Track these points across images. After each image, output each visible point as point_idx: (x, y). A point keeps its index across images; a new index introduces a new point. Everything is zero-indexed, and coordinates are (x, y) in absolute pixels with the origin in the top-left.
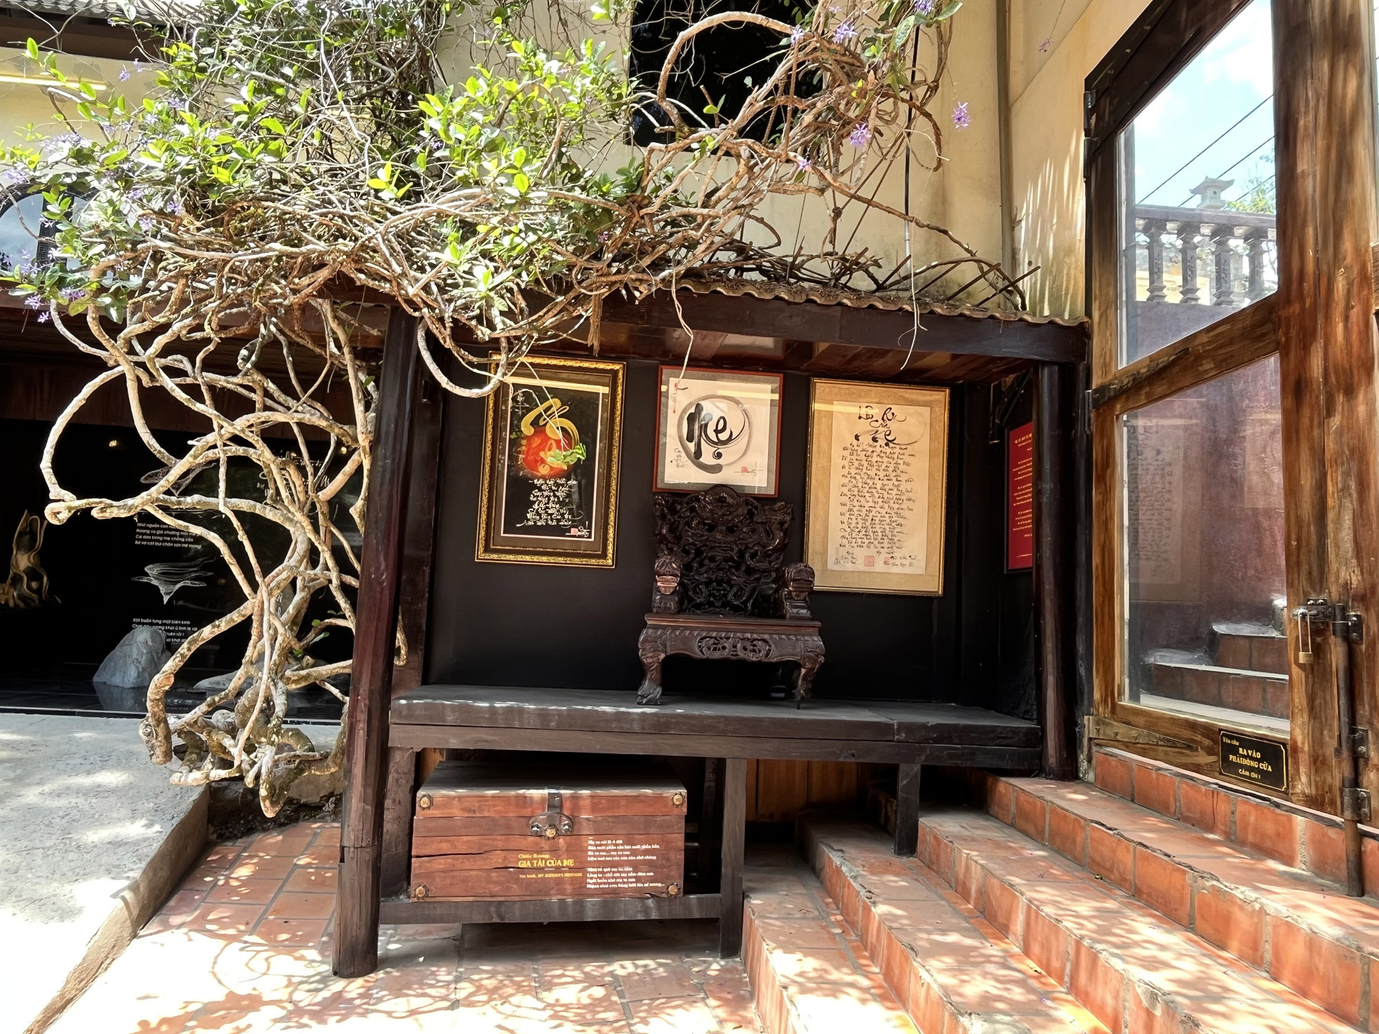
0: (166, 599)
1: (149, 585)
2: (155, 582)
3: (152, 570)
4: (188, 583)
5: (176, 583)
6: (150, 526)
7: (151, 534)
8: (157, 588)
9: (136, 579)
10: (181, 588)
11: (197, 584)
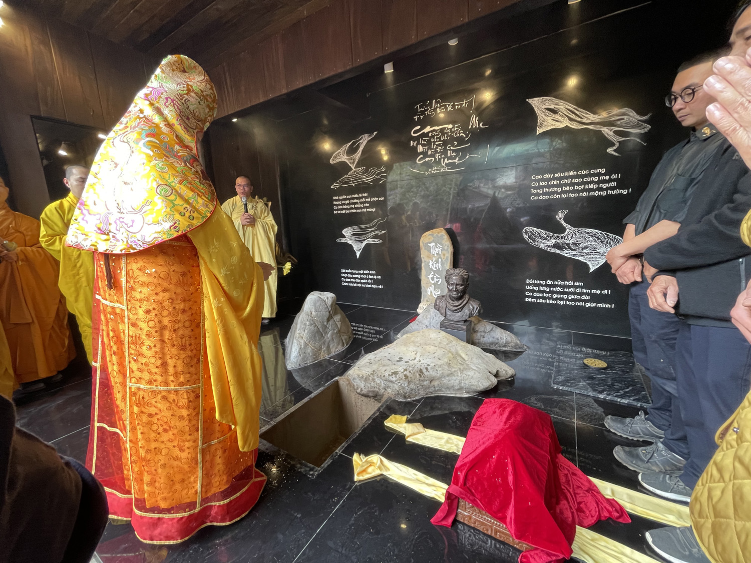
0: (358, 254)
1: (346, 244)
2: (350, 242)
3: (347, 232)
4: (370, 241)
5: (362, 241)
6: (341, 198)
7: (342, 205)
8: (351, 246)
9: (338, 240)
10: (368, 245)
11: (377, 241)
